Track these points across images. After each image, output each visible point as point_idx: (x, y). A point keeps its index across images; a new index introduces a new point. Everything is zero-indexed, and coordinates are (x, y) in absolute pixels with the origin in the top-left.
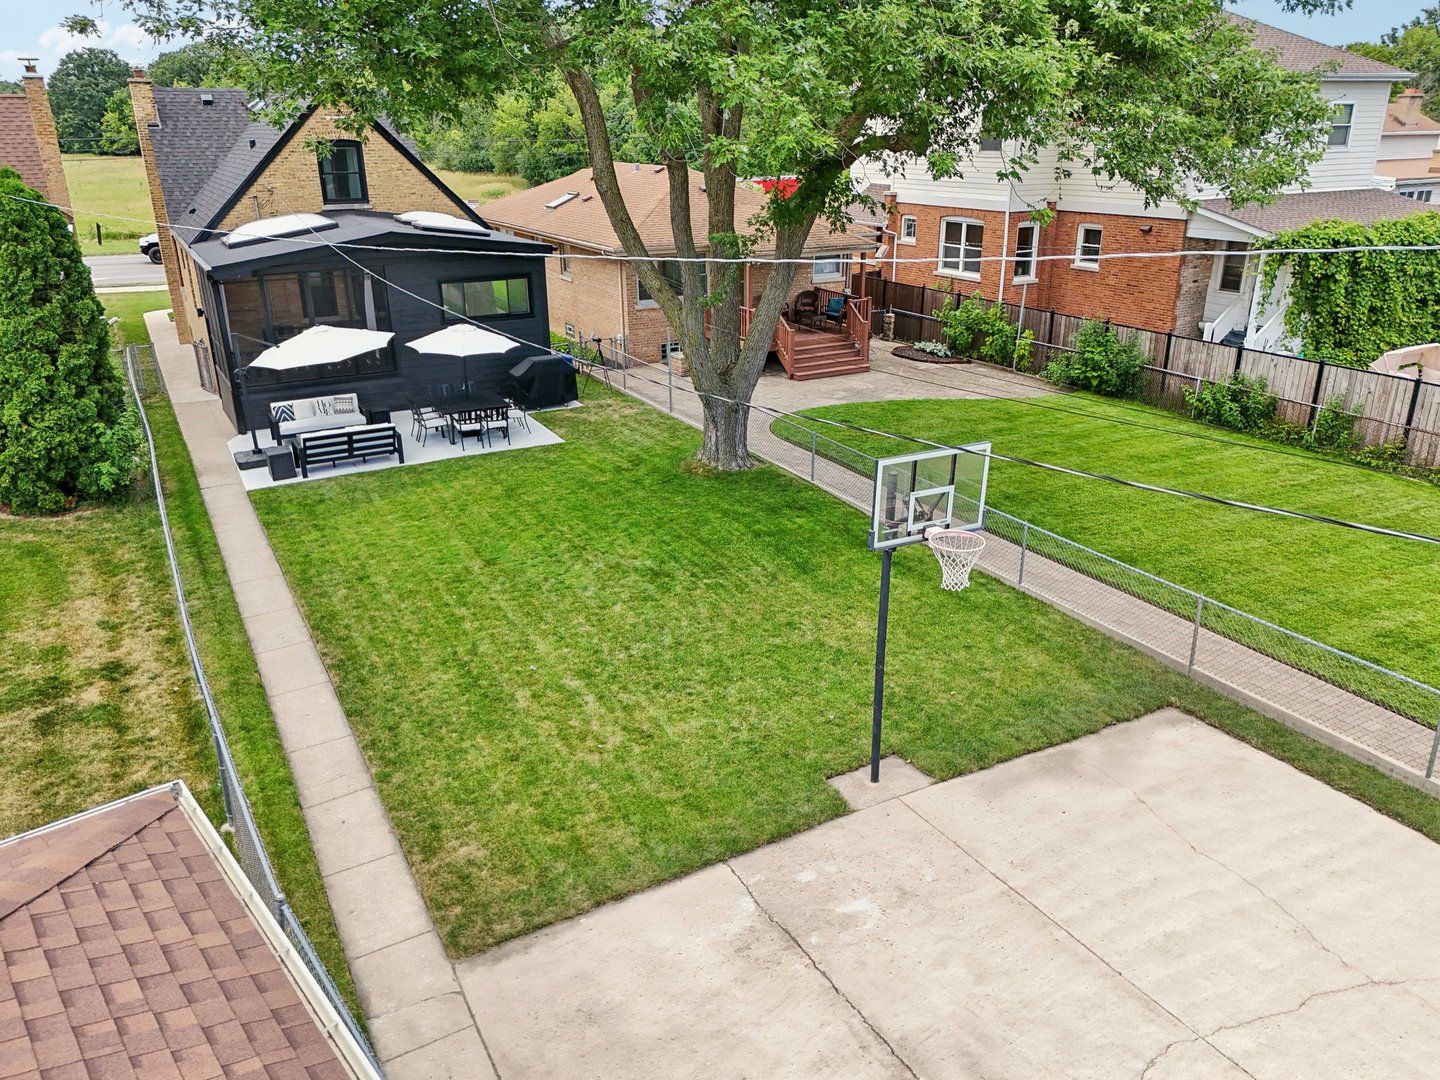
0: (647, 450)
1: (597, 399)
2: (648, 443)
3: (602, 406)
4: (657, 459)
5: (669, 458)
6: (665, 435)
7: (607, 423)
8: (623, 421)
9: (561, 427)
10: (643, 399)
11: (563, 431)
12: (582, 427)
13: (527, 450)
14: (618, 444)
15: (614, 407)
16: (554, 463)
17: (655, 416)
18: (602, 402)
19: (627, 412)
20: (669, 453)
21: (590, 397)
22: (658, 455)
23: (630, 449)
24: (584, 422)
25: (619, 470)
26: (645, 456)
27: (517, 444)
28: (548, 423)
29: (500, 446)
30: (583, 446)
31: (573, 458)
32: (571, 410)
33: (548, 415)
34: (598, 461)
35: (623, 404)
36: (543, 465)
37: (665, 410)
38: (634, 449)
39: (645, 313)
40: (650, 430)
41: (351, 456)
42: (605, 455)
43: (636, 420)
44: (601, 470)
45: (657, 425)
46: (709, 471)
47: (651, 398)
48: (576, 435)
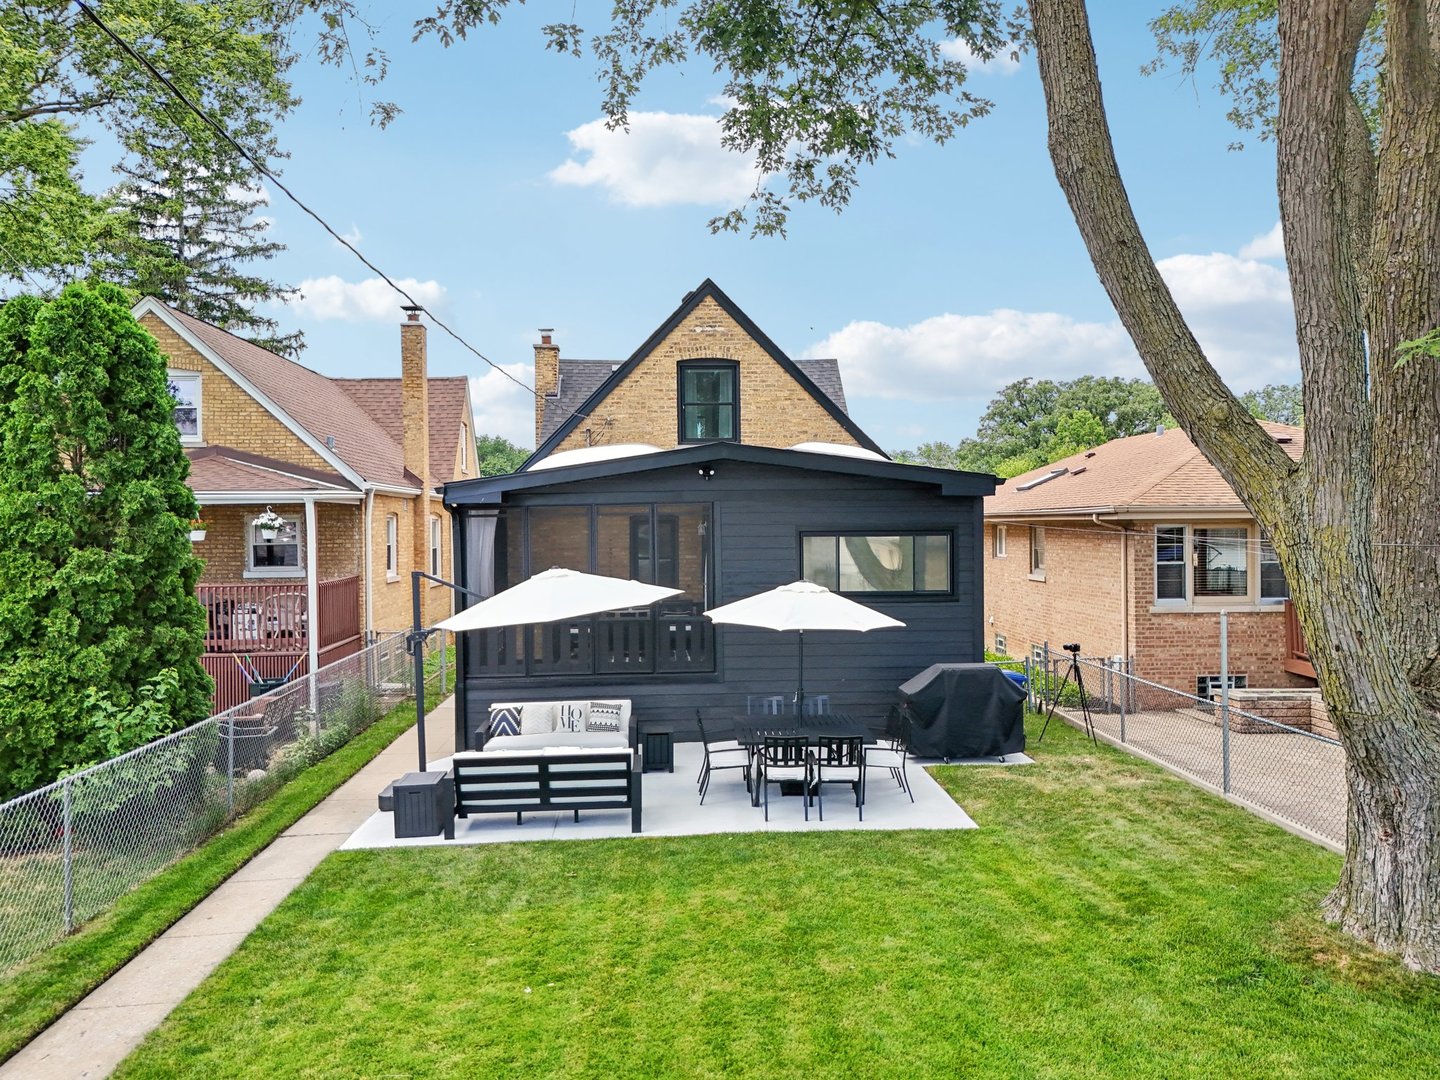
0: (1170, 874)
1: (1064, 753)
2: (1172, 855)
3: (1071, 767)
4: (1197, 904)
5: (1235, 903)
6: (1217, 840)
7: (1074, 800)
8: (1114, 799)
9: (978, 796)
10: (1160, 762)
11: (980, 805)
12: (1021, 802)
13: (889, 835)
14: (1095, 849)
15: (1097, 770)
16: (936, 874)
17: (1186, 796)
18: (1074, 759)
19: (1124, 782)
20: (1235, 891)
21: (1051, 749)
22: (1202, 892)
23: (1125, 863)
24: (1029, 791)
25: (1090, 915)
26: (1165, 890)
27: (877, 820)
28: (955, 787)
29: (839, 819)
30: (1015, 842)
31: (984, 868)
32: (1009, 769)
33: (960, 773)
34: (1040, 884)
35: (1118, 767)
36: (909, 874)
37: (1213, 788)
38: (1135, 866)
39: (1168, 620)
40: (1177, 825)
41: (546, 805)
42: (1060, 870)
43: (1143, 801)
44: (1044, 909)
45: (1192, 817)
46: (1375, 968)
47: (1178, 763)
48: (1004, 817)
